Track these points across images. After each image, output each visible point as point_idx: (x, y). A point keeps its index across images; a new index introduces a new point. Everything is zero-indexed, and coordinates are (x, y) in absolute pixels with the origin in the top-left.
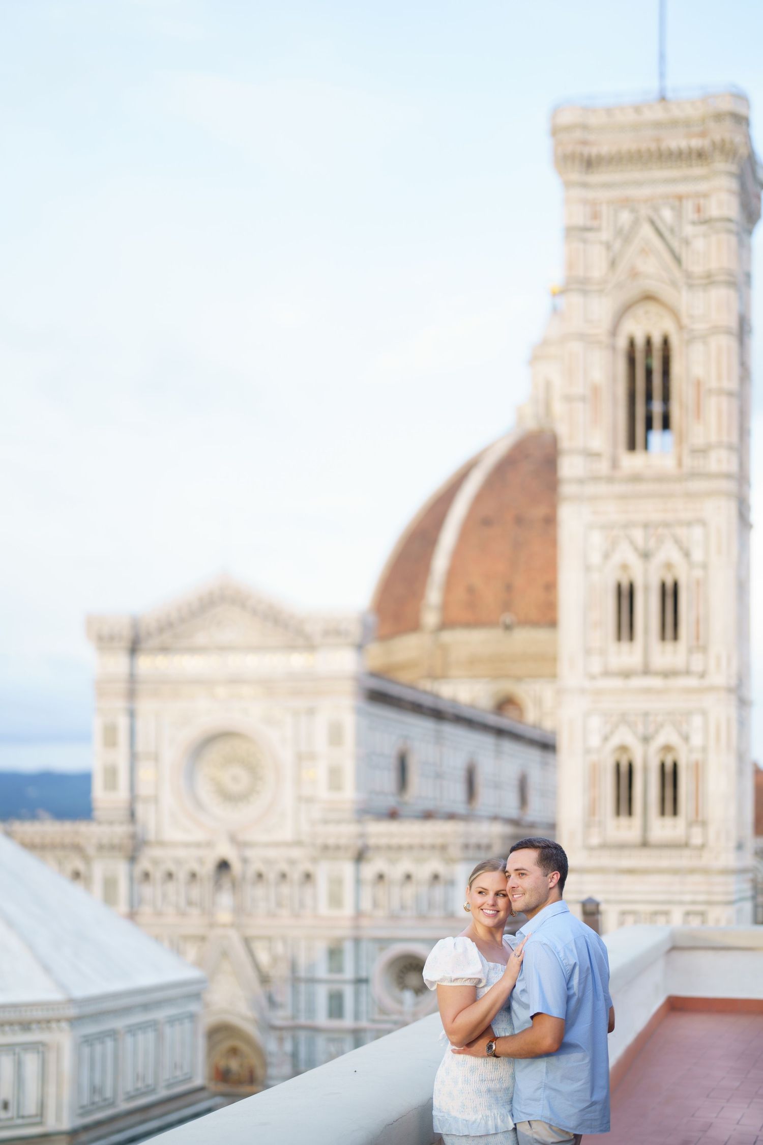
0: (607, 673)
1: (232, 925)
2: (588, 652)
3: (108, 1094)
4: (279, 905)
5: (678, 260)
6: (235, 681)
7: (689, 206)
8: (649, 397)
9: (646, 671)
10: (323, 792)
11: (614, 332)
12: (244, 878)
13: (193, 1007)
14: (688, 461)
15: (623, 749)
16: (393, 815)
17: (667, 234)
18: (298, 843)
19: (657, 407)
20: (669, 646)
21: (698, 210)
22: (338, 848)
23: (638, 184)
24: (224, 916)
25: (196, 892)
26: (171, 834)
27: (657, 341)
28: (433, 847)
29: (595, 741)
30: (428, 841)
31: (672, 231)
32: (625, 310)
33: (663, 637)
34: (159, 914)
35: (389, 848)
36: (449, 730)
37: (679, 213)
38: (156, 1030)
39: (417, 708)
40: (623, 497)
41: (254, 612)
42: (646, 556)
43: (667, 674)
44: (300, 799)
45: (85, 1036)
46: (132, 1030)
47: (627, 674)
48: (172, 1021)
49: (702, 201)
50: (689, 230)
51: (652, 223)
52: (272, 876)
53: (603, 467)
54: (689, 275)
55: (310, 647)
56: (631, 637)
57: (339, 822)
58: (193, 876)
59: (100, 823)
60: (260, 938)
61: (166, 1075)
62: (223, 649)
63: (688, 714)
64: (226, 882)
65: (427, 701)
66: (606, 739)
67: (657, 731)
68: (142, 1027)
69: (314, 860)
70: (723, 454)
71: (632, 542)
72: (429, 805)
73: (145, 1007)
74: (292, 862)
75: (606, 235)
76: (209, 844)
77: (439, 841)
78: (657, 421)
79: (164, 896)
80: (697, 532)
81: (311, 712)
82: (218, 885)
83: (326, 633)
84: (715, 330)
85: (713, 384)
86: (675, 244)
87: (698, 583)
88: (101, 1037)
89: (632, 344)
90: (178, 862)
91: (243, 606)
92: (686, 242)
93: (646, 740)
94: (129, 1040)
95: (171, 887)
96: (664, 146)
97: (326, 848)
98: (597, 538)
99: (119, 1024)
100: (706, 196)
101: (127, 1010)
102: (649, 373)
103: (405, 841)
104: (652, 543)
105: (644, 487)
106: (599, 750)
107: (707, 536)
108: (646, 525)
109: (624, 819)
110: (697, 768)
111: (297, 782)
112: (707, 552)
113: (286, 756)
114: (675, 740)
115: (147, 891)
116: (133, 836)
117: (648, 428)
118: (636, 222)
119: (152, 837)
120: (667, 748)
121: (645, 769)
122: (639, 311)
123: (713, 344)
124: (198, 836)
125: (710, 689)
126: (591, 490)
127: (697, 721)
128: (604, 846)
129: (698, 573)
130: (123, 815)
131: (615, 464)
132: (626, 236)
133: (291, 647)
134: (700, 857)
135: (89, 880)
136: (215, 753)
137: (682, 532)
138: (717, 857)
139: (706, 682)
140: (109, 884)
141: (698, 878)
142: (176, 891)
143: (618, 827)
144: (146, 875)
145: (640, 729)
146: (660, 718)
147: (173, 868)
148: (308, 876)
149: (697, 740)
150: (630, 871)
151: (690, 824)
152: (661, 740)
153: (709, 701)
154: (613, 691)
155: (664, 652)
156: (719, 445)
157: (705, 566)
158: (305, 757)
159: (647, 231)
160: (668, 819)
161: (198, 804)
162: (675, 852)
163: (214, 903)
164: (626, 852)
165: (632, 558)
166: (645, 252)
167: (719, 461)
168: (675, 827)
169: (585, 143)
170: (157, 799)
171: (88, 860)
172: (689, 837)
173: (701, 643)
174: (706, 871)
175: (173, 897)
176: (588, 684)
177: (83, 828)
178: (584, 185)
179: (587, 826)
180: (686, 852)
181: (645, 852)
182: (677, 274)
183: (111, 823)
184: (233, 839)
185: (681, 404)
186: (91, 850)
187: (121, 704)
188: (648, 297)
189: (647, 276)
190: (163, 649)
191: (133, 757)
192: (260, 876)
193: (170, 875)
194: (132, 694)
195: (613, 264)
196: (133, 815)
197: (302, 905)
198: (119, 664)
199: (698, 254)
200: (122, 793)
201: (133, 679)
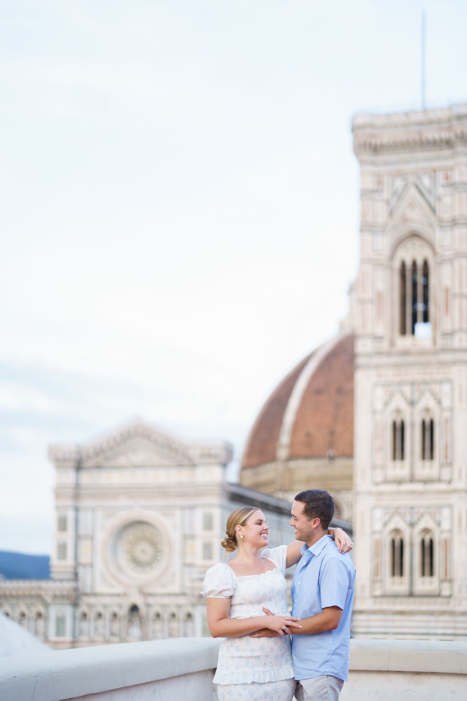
0: (386, 481)
2: (374, 467)
4: (170, 635)
5: (433, 210)
7: (440, 176)
8: (415, 301)
9: (412, 480)
10: (199, 560)
11: (392, 257)
12: (147, 617)
14: (439, 341)
15: (397, 531)
17: (426, 193)
18: (183, 594)
19: (420, 307)
20: (427, 463)
21: (447, 178)
23: (407, 161)
25: (116, 627)
26: (100, 588)
27: (420, 263)
29: (378, 526)
31: (430, 192)
32: (399, 243)
33: (423, 457)
34: (91, 641)
37: (434, 180)
40: (397, 366)
41: (156, 443)
42: (412, 403)
43: (425, 482)
44: (184, 565)
47: (399, 482)
49: (449, 172)
50: (440, 191)
51: (417, 187)
52: (166, 615)
53: (385, 346)
54: (440, 220)
55: (192, 465)
56: (402, 457)
58: (115, 615)
59: (54, 581)
63: (440, 507)
64: (136, 619)
65: (272, 502)
66: (385, 524)
67: (419, 519)
69: (194, 605)
70: (464, 336)
74: (179, 606)
75: (386, 195)
76: (125, 595)
78: (420, 317)
79: (96, 629)
80: (446, 388)
81: (192, 508)
82: (130, 621)
83: (203, 456)
84: (459, 255)
85: (457, 290)
86: (432, 200)
87: (446, 421)
89: (403, 265)
90: (105, 606)
92: (439, 199)
93: (412, 525)
95: (100, 623)
96: (424, 137)
98: (380, 392)
100: (451, 169)
102: (415, 285)
104: (416, 395)
105: (411, 359)
106: (381, 532)
107: (452, 390)
108: (412, 384)
109: (397, 579)
110: (447, 544)
111: (183, 554)
112: (452, 401)
113: (176, 536)
114: (431, 525)
115: (85, 625)
116: (76, 589)
117: (414, 321)
118: (406, 186)
119: (88, 590)
120: (426, 531)
121: (412, 545)
122: (409, 244)
123: (457, 264)
124: (119, 589)
125: (454, 491)
126: (376, 360)
127: (446, 512)
128: (383, 596)
129: (446, 414)
130: (70, 576)
131: (392, 343)
132: (399, 196)
133: (181, 466)
134: (449, 603)
135: (46, 619)
136: (130, 535)
137: (436, 388)
138: (460, 604)
139: (452, 487)
140: (60, 621)
141: (446, 618)
142: (104, 626)
143: (394, 583)
144: (84, 615)
145: (408, 518)
146: (421, 511)
147: (102, 610)
148: (189, 616)
149: (446, 525)
150: (401, 613)
151: (442, 581)
152: (421, 525)
153: (454, 499)
154: (390, 493)
155: (424, 467)
156: (461, 330)
157: (451, 410)
158: (188, 537)
159: (413, 192)
160: (427, 579)
161: (120, 569)
162: (431, 600)
163: (128, 634)
164: (399, 600)
165: (403, 406)
166: (412, 205)
167: (461, 340)
168: (431, 583)
169: (373, 136)
170: (92, 565)
171: (46, 605)
172: (440, 590)
173: (449, 460)
174: (452, 613)
175: (101, 630)
176: (373, 489)
177: (44, 584)
178: (373, 163)
179: (374, 582)
180: (439, 600)
181: (412, 600)
182: (433, 219)
183: (62, 581)
184: (141, 592)
185: (436, 304)
186: (49, 599)
187: (69, 502)
188: (414, 235)
189: (413, 221)
190: (98, 467)
191: (77, 538)
192: (158, 615)
193: (100, 615)
194: (77, 496)
195: (391, 213)
196: (76, 577)
197: (185, 635)
198: (69, 477)
199: (447, 206)
200: (70, 561)
201: (77, 485)
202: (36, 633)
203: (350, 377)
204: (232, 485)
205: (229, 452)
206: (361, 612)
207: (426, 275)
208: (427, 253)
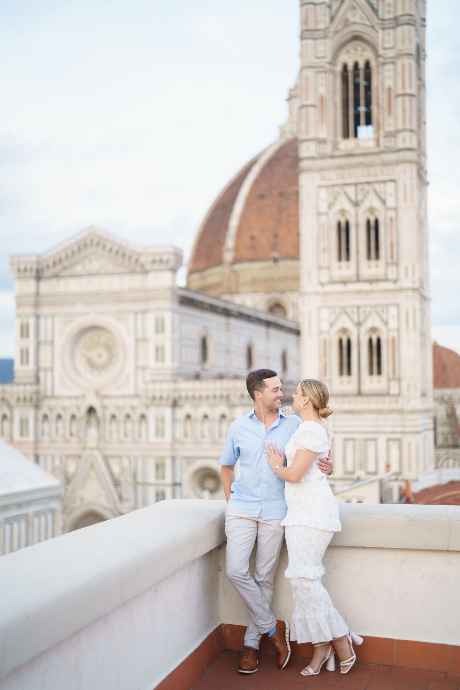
0: (332, 282)
1: (98, 448)
2: (320, 268)
4: (126, 435)
5: (375, 11)
8: (357, 104)
9: (358, 280)
10: (152, 362)
11: (334, 60)
12: (104, 419)
13: (54, 505)
14: (382, 141)
15: (344, 330)
16: (197, 377)
18: (137, 396)
19: (362, 109)
20: (373, 263)
22: (161, 398)
24: (92, 443)
25: (75, 427)
26: (58, 391)
27: (362, 65)
28: (222, 397)
29: (325, 326)
30: (218, 394)
32: (342, 46)
33: (369, 257)
34: (53, 441)
35: (194, 397)
36: (233, 322)
38: (27, 521)
39: (213, 309)
40: (340, 168)
41: (110, 251)
42: (356, 204)
43: (370, 281)
44: (137, 367)
46: (9, 521)
47: (345, 282)
48: (37, 514)
52: (121, 416)
53: (328, 149)
54: (383, 20)
55: (144, 272)
56: (348, 258)
57: (161, 382)
58: (73, 417)
59: (18, 384)
60: (114, 456)
62: (91, 275)
63: (387, 306)
64: (93, 421)
65: (221, 304)
66: (331, 325)
67: (365, 320)
68: (16, 518)
69: (147, 407)
70: (407, 135)
71: (347, 196)
72: (223, 371)
73: (19, 505)
74: (133, 408)
76: (83, 397)
77: (225, 393)
78: (362, 119)
79: (57, 430)
81: (144, 312)
82: (88, 422)
83: (154, 262)
84: (400, 55)
85: (400, 91)
87: (392, 220)
89: (345, 67)
90: (64, 408)
91: (103, 248)
93: (359, 324)
94: (8, 527)
95: (60, 424)
97: (154, 398)
98: (324, 195)
101: (6, 508)
102: (357, 87)
103: (204, 394)
104: (360, 196)
105: (354, 160)
106: (328, 332)
107: (396, 190)
108: (356, 185)
109: (345, 378)
110: (394, 342)
111: (136, 357)
112: (397, 200)
113: (130, 340)
114: (378, 324)
115: (46, 426)
116: (37, 393)
117: (357, 123)
119: (49, 393)
120: (374, 330)
121: (359, 344)
122: (350, 47)
123: (399, 63)
124: (77, 392)
125: (401, 290)
126: (319, 163)
127: (393, 311)
129: (392, 214)
130: (32, 380)
131: (335, 147)
133: (133, 272)
134: (397, 402)
135: (12, 420)
136: (86, 339)
137: (379, 188)
138: (408, 402)
139: (398, 285)
140: (24, 423)
141: (396, 416)
142: (64, 426)
143: (341, 383)
144: (45, 417)
145: (355, 318)
146: (368, 309)
147: (61, 412)
148: (143, 417)
149: (393, 324)
150: (350, 412)
151: (389, 380)
152: (369, 324)
153: (400, 298)
154: (337, 293)
155: (369, 267)
156: (405, 130)
157: (396, 209)
158: (140, 341)
160: (375, 378)
161: (77, 372)
162: (380, 399)
163: (86, 434)
164: (346, 399)
165: (348, 206)
167: (404, 140)
168: (379, 382)
170: (52, 369)
171: (11, 408)
172: (389, 389)
173: (395, 260)
174: (401, 412)
175: (61, 431)
176: (320, 289)
177: (8, 388)
180: (387, 399)
181: (360, 399)
182: (375, 21)
183: (25, 384)
184: (97, 394)
185: (378, 105)
186: (13, 402)
187: (30, 310)
188: (356, 38)
189: (355, 23)
190: (56, 276)
191: (38, 344)
192: (113, 417)
193: (59, 417)
194: (37, 304)
195: (332, 19)
196: (38, 380)
197: (140, 435)
198: (30, 286)
199: (389, 5)
200: (31, 366)
201: (37, 294)
202: (3, 433)
203: (294, 180)
204: (181, 289)
205: (178, 256)
207: (368, 78)
208: (369, 55)
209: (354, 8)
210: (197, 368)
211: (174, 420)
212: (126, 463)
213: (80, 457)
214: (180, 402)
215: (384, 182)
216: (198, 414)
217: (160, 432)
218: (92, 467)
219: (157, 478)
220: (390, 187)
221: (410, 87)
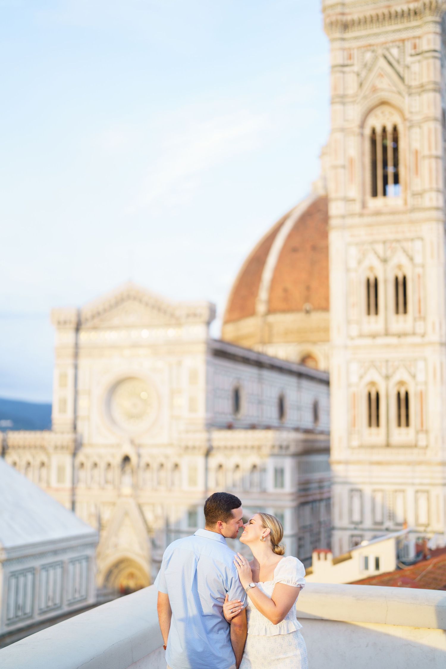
0: (361, 336)
1: (131, 496)
2: (349, 322)
3: (28, 610)
4: (159, 483)
5: (402, 78)
6: (135, 346)
7: (409, 45)
8: (385, 164)
9: (387, 334)
10: (185, 413)
11: (362, 125)
12: (138, 466)
13: (89, 552)
14: (410, 201)
15: (373, 383)
16: (230, 427)
17: (394, 64)
18: (171, 445)
19: (391, 170)
20: (401, 317)
21: (415, 47)
22: (194, 448)
23: (377, 35)
24: (127, 490)
25: (110, 475)
26: (95, 440)
27: (389, 129)
28: (253, 447)
29: (354, 379)
30: (250, 444)
31: (398, 62)
32: (370, 111)
33: (397, 312)
34: (89, 488)
35: (226, 448)
36: (266, 373)
37: (402, 50)
38: (62, 567)
39: (246, 361)
40: (370, 225)
41: (147, 304)
42: (385, 261)
43: (399, 335)
44: (172, 417)
45: (12, 572)
46: (45, 567)
47: (374, 336)
48: (73, 561)
49: (417, 41)
50: (409, 60)
51: (385, 57)
52: (155, 465)
53: (357, 207)
54: (409, 87)
55: (179, 324)
56: (377, 313)
57: (194, 432)
58: (109, 465)
59: (56, 433)
60: (148, 504)
61: (68, 596)
62: (129, 327)
63: (415, 360)
64: (128, 469)
65: (253, 356)
66: (361, 377)
67: (394, 372)
68: (53, 565)
69: (180, 455)
70: (434, 195)
71: (376, 253)
72: (255, 421)
73: (55, 552)
74: (167, 457)
75: (356, 68)
76: (119, 446)
77: (256, 443)
78: (391, 179)
79: (92, 477)
81: (179, 364)
82: (123, 471)
83: (188, 316)
84: (427, 119)
85: (426, 152)
86: (400, 69)
87: (419, 277)
88: (24, 572)
89: (374, 132)
90: (100, 457)
91: (140, 301)
92: (408, 67)
93: (387, 377)
94: (44, 574)
95: (96, 472)
96: (393, 10)
97: (187, 448)
98: (353, 251)
99: (37, 563)
100: (419, 37)
101: (42, 555)
102: (385, 149)
103: (236, 443)
104: (389, 253)
105: (382, 218)
106: (357, 385)
107: (424, 248)
108: (384, 242)
109: (374, 429)
110: (421, 396)
111: (171, 407)
112: (424, 257)
113: (165, 391)
114: (406, 377)
115: (82, 474)
116: (76, 441)
117: (385, 182)
118: (376, 59)
119: (86, 441)
120: (401, 383)
121: (387, 396)
122: (378, 111)
123: (425, 127)
124: (112, 440)
125: (429, 344)
126: (349, 221)
127: (421, 365)
128: (361, 447)
129: (419, 270)
130: (70, 428)
131: (364, 205)
132: (368, 67)
133: (168, 325)
134: (425, 454)
135: (49, 468)
136: (123, 390)
137: (408, 245)
138: (435, 454)
139: (426, 340)
140: (61, 470)
141: (424, 468)
142: (99, 474)
143: (370, 434)
144: (82, 465)
145: (384, 371)
146: (396, 363)
147: (97, 460)
148: (176, 466)
149: (421, 377)
150: (379, 463)
151: (417, 433)
152: (397, 378)
153: (428, 352)
154: (365, 347)
155: (398, 321)
157: (423, 266)
158: (175, 392)
159: (382, 63)
160: (403, 429)
161: (113, 421)
162: (408, 451)
163: (121, 483)
164: (375, 451)
165: (376, 263)
166: (381, 76)
167: (431, 199)
168: (407, 434)
169: (343, 14)
170: (89, 418)
171: (49, 455)
172: (417, 441)
173: (422, 314)
174: (429, 463)
175: (97, 478)
176: (349, 343)
177: (46, 435)
178: (343, 39)
179: (350, 433)
180: (415, 451)
181: (388, 451)
182: (402, 87)
183: (62, 433)
184: (132, 442)
185: (405, 166)
186: (51, 450)
187: (70, 361)
188: (383, 103)
189: (383, 90)
190: (95, 328)
191: (76, 393)
192: (148, 465)
193: (95, 465)
194: (76, 355)
195: (361, 85)
196: (75, 428)
197: (173, 484)
198: (69, 337)
199: (415, 73)
200: (69, 415)
201: (77, 346)
202: (40, 479)
203: (325, 236)
204: (216, 341)
205: (213, 311)
206: (339, 462)
207: (396, 140)
208: (396, 119)
209: (382, 76)
210: (229, 418)
211: (207, 469)
212: (159, 511)
213: (114, 504)
214: (214, 452)
215: (412, 240)
216: (230, 463)
217: (193, 481)
218: (126, 514)
219: (190, 525)
220: (418, 244)
221: (436, 149)
